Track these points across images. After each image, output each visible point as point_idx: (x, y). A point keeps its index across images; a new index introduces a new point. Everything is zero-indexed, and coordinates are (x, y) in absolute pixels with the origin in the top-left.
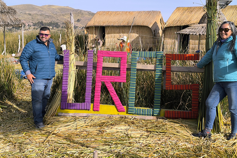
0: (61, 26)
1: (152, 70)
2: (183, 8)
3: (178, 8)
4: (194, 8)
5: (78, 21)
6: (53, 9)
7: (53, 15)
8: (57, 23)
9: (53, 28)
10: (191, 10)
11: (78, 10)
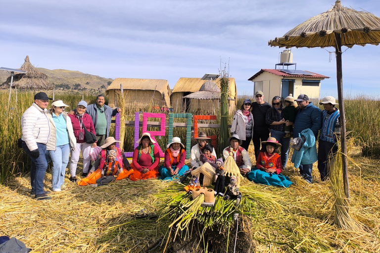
0: (71, 88)
1: (184, 127)
2: (185, 78)
3: (181, 78)
4: (193, 79)
5: (87, 83)
6: (64, 73)
7: (64, 78)
8: (67, 85)
9: (64, 89)
10: (191, 80)
11: (87, 74)
